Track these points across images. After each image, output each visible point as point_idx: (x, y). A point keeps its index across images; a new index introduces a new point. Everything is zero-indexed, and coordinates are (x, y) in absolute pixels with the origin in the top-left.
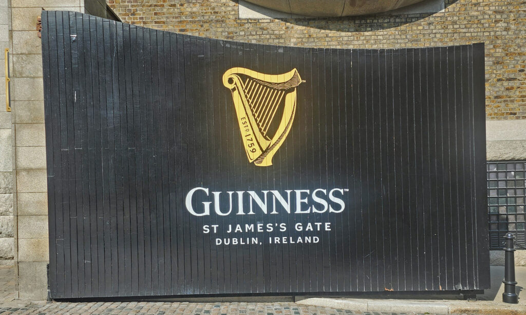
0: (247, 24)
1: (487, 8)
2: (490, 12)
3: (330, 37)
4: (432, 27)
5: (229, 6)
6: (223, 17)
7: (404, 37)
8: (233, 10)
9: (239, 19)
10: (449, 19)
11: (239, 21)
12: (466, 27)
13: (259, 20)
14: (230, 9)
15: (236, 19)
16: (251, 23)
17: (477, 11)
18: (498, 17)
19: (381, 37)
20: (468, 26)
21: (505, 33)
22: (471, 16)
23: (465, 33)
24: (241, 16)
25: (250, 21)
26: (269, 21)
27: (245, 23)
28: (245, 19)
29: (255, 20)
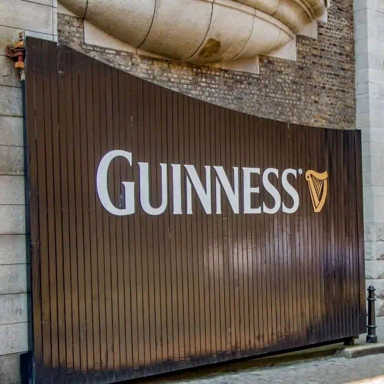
0: (93, 52)
1: (287, 77)
2: (289, 82)
3: (172, 82)
4: (251, 88)
5: (74, 26)
6: (67, 38)
7: (231, 93)
8: (78, 32)
9: (84, 44)
10: (263, 82)
11: (84, 47)
12: (274, 93)
13: (105, 49)
14: (74, 29)
15: (81, 43)
16: (97, 51)
17: (281, 78)
18: (294, 87)
19: (213, 90)
20: (275, 91)
21: (298, 103)
22: (277, 83)
23: (274, 97)
24: (87, 41)
25: (95, 49)
26: (115, 53)
27: (91, 50)
28: (91, 45)
29: (101, 48)
